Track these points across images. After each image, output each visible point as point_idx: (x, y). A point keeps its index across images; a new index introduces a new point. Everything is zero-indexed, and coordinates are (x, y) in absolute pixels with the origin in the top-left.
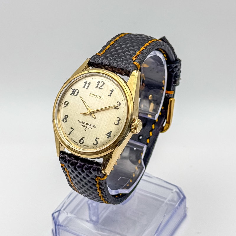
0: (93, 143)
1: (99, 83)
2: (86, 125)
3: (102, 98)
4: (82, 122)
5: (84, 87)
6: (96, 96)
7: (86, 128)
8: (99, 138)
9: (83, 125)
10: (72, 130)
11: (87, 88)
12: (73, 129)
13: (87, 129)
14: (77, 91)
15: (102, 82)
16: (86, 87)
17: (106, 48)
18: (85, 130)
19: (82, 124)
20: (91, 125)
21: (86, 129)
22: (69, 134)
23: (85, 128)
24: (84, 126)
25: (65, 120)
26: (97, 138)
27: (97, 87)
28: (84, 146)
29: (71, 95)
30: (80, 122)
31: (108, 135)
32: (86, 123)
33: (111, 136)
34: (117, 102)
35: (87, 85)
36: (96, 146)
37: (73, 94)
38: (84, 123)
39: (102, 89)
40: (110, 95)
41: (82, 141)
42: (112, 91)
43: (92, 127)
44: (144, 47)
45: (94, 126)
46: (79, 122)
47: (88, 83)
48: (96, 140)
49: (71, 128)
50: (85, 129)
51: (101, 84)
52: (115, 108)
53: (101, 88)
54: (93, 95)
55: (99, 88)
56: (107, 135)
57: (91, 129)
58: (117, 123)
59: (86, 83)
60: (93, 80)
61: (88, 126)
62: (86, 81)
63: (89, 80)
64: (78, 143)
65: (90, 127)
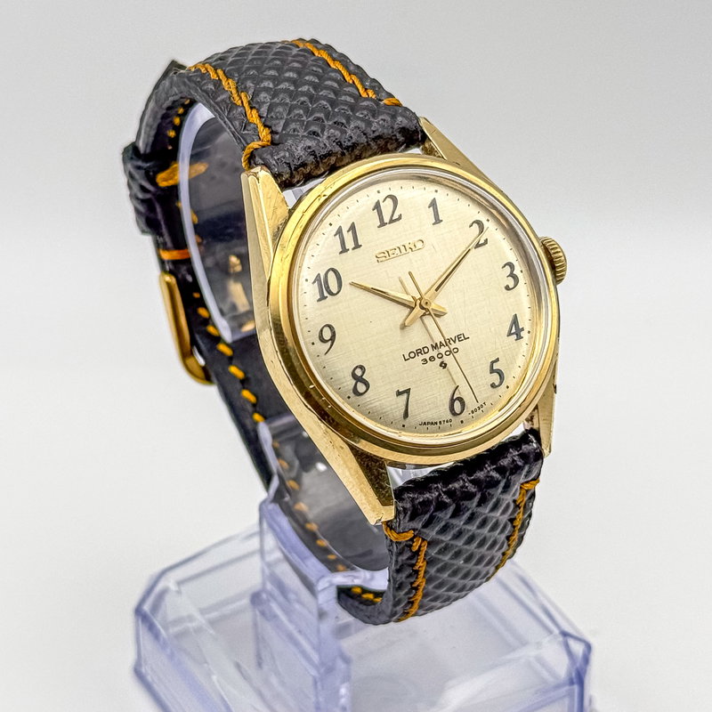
0: (493, 386)
2: (436, 352)
3: (420, 244)
4: (419, 352)
5: (344, 250)
6: (398, 251)
7: (441, 360)
8: (498, 360)
9: (427, 356)
10: (405, 395)
11: (357, 245)
12: (408, 391)
13: (446, 359)
15: (384, 200)
16: (350, 244)
18: (443, 365)
19: (421, 357)
20: (448, 341)
21: (442, 363)
22: (406, 415)
23: (438, 361)
24: (432, 359)
25: (361, 388)
26: (492, 364)
27: (383, 224)
28: (473, 412)
29: (322, 298)
30: (412, 355)
31: (513, 330)
32: (430, 348)
33: (523, 329)
34: (471, 226)
35: (349, 239)
37: (326, 294)
38: (426, 350)
39: (400, 217)
40: (438, 221)
41: (457, 406)
42: (433, 204)
43: (458, 345)
45: (460, 338)
46: (407, 357)
47: (345, 230)
48: (492, 371)
49: (399, 393)
50: (441, 366)
51: (387, 207)
52: (476, 245)
53: (395, 217)
54: (390, 254)
55: (392, 221)
56: (510, 334)
57: (455, 350)
58: (511, 283)
59: (339, 233)
60: (356, 208)
61: (443, 350)
62: (335, 229)
64: (451, 421)
65: (450, 347)
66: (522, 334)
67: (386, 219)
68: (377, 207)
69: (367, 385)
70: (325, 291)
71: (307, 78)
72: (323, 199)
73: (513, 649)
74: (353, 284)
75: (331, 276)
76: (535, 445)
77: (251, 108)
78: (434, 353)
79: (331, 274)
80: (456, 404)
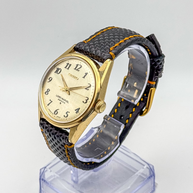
0: (64, 116)
1: (77, 65)
2: (62, 100)
3: (77, 79)
4: (59, 97)
5: (66, 67)
6: (73, 76)
7: (61, 102)
8: (69, 112)
9: (60, 99)
11: (68, 69)
12: (52, 101)
13: (62, 102)
14: (60, 70)
15: (80, 65)
17: (93, 37)
19: (59, 98)
20: (65, 100)
22: (48, 105)
23: (60, 102)
24: (60, 100)
25: (47, 93)
27: (75, 69)
28: (57, 117)
29: (55, 72)
30: (58, 96)
32: (61, 98)
34: (89, 84)
35: (68, 66)
36: (66, 118)
40: (84, 77)
41: (56, 113)
42: (86, 74)
43: (66, 102)
44: (123, 40)
45: (67, 102)
47: (69, 64)
48: (67, 113)
49: (50, 100)
50: (60, 103)
51: (79, 67)
52: (86, 89)
53: (78, 70)
54: (71, 75)
55: (77, 70)
56: (76, 110)
57: (64, 103)
58: (85, 101)
59: (68, 64)
60: (74, 63)
61: (63, 101)
62: (68, 62)
63: (70, 62)
64: (53, 114)
65: (64, 101)
66: (78, 113)
74: (62, 76)
78: (61, 100)
80: (56, 112)
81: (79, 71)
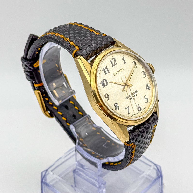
0: (146, 102)
3: (122, 69)
5: (106, 74)
6: (118, 72)
8: (146, 96)
11: (109, 72)
12: (128, 107)
13: (134, 98)
15: (112, 59)
16: (107, 72)
19: (129, 98)
24: (132, 98)
25: (117, 108)
26: (145, 97)
27: (113, 66)
29: (103, 87)
30: (127, 98)
31: (148, 88)
33: (149, 87)
36: (148, 102)
37: (104, 86)
38: (130, 96)
40: (125, 63)
42: (123, 59)
43: (136, 93)
45: (136, 92)
46: (126, 99)
47: (105, 68)
48: (145, 99)
49: (126, 108)
51: (113, 61)
55: (115, 65)
57: (136, 95)
58: (144, 76)
59: (104, 70)
60: (106, 63)
61: (133, 95)
62: (102, 69)
64: (139, 113)
65: (135, 94)
66: (150, 88)
67: (114, 64)
68: (111, 62)
69: (119, 108)
70: (104, 85)
71: (81, 32)
72: (99, 61)
73: (141, 174)
74: (110, 82)
75: (104, 81)
76: (156, 116)
77: (71, 42)
78: (131, 96)
79: (104, 80)
80: (139, 108)
81: (117, 63)
